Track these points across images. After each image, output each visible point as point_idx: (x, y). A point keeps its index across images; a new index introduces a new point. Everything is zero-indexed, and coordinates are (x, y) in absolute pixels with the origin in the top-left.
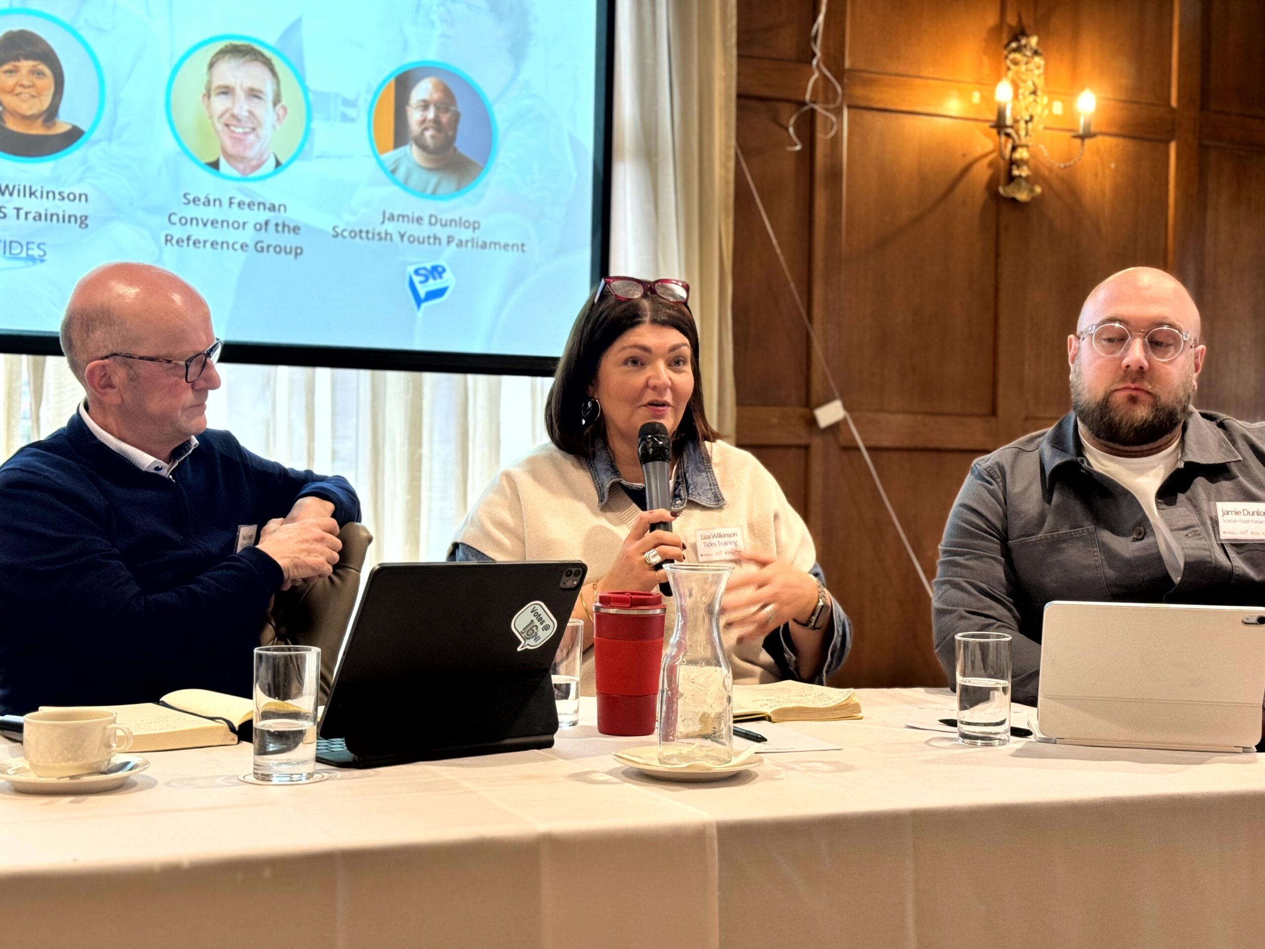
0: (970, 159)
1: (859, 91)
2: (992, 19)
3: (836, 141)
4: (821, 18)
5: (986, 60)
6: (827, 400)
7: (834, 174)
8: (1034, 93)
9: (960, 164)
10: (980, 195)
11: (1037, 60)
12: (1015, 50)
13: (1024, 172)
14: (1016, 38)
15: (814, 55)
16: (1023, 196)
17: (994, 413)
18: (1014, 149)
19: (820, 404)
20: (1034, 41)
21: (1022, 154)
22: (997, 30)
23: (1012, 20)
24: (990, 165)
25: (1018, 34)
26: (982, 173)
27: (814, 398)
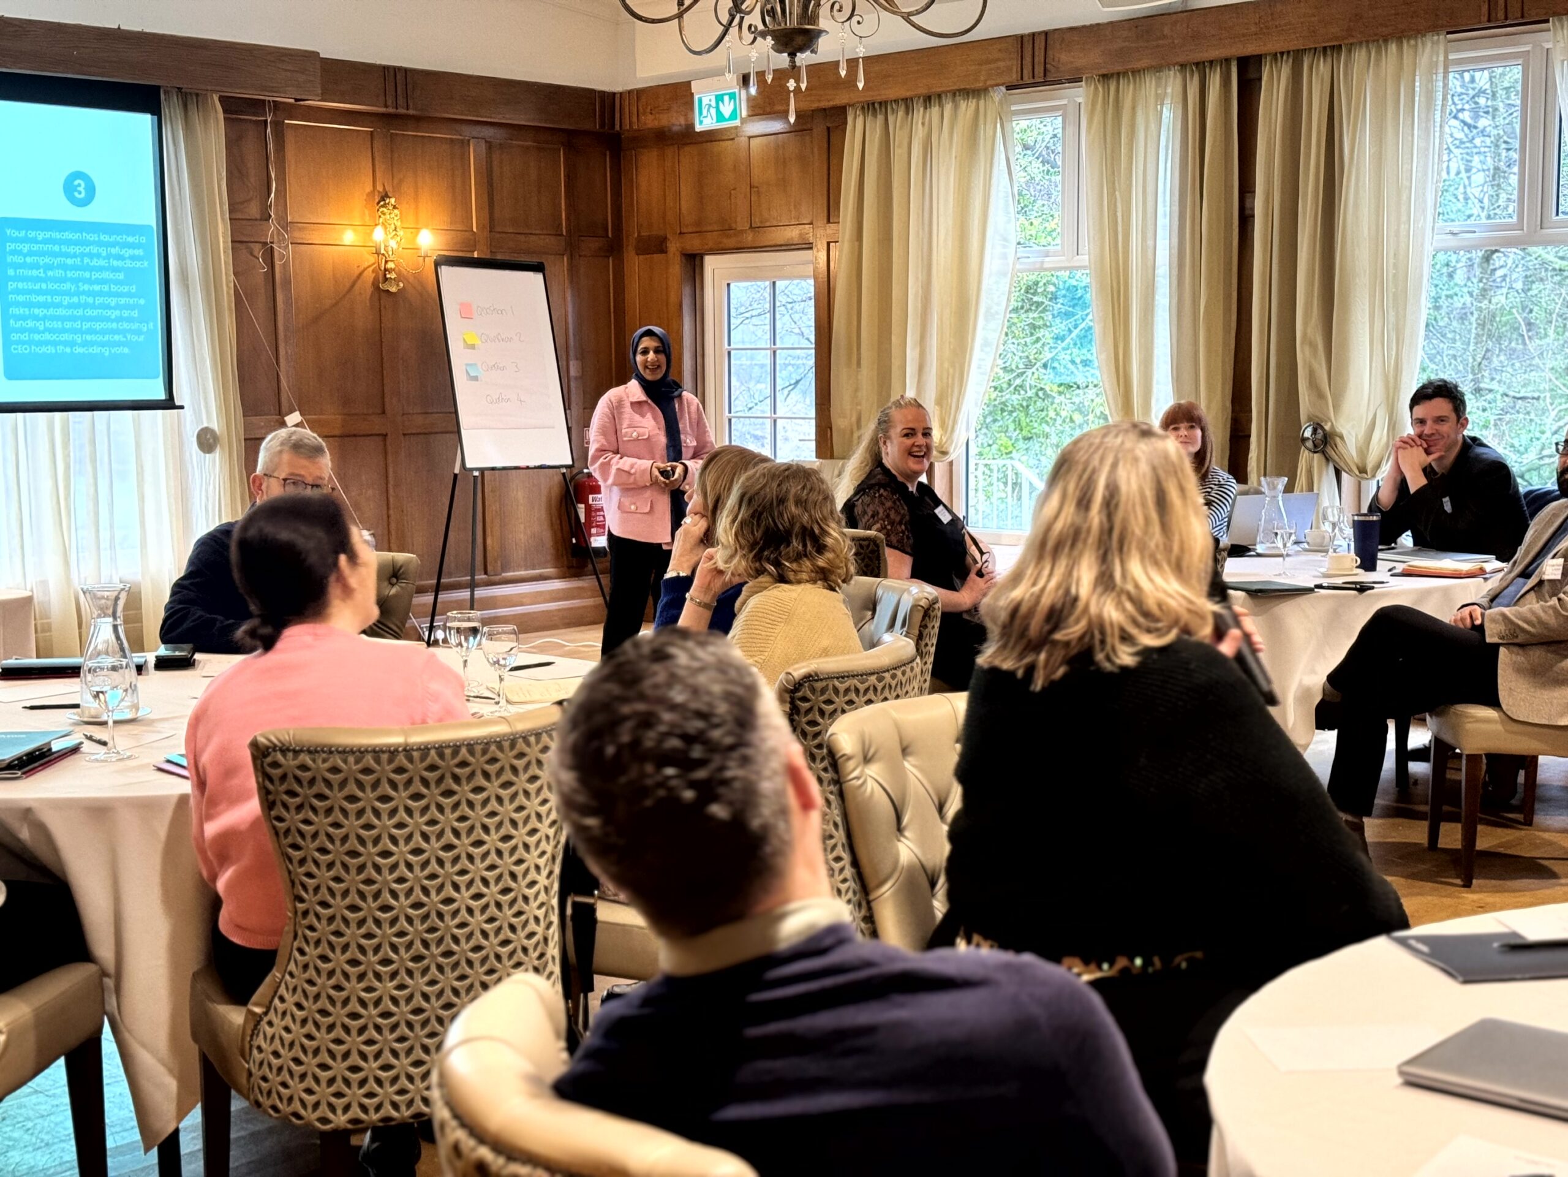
0: (362, 268)
1: (297, 234)
2: (369, 188)
3: (285, 266)
4: (273, 195)
5: (367, 212)
6: (291, 411)
7: (287, 282)
8: (395, 229)
9: (357, 272)
10: (369, 290)
11: (396, 211)
12: (382, 206)
13: (393, 276)
14: (383, 199)
15: (270, 216)
16: (393, 289)
17: (384, 412)
18: (386, 262)
19: (287, 414)
20: (393, 200)
21: (390, 265)
22: (371, 194)
23: (380, 188)
24: (373, 271)
25: (384, 196)
26: (369, 276)
27: (284, 409)
